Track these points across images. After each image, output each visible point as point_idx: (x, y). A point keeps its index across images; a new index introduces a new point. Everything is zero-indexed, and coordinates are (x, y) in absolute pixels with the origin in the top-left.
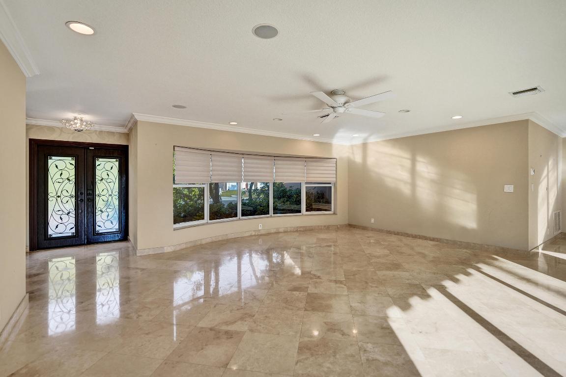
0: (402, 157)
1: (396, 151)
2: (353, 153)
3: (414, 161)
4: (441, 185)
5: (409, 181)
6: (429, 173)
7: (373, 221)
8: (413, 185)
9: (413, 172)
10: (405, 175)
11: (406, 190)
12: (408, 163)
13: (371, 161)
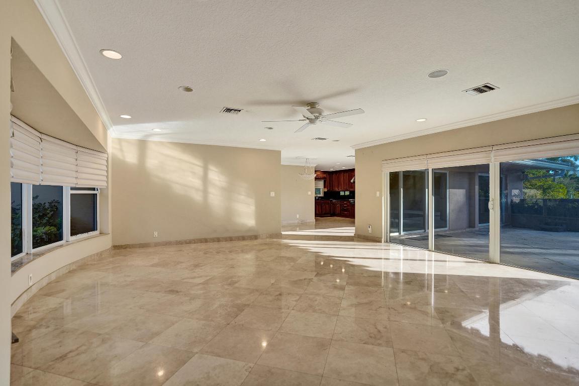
0: (194, 164)
1: (186, 157)
2: (121, 150)
3: (206, 170)
4: (229, 192)
5: (201, 188)
6: (220, 181)
7: (156, 234)
8: (205, 192)
9: (205, 179)
10: (197, 183)
11: (198, 197)
12: (199, 171)
13: (152, 162)
